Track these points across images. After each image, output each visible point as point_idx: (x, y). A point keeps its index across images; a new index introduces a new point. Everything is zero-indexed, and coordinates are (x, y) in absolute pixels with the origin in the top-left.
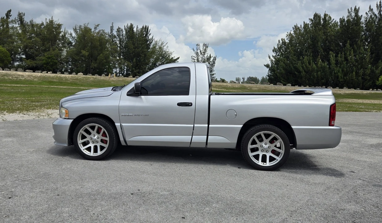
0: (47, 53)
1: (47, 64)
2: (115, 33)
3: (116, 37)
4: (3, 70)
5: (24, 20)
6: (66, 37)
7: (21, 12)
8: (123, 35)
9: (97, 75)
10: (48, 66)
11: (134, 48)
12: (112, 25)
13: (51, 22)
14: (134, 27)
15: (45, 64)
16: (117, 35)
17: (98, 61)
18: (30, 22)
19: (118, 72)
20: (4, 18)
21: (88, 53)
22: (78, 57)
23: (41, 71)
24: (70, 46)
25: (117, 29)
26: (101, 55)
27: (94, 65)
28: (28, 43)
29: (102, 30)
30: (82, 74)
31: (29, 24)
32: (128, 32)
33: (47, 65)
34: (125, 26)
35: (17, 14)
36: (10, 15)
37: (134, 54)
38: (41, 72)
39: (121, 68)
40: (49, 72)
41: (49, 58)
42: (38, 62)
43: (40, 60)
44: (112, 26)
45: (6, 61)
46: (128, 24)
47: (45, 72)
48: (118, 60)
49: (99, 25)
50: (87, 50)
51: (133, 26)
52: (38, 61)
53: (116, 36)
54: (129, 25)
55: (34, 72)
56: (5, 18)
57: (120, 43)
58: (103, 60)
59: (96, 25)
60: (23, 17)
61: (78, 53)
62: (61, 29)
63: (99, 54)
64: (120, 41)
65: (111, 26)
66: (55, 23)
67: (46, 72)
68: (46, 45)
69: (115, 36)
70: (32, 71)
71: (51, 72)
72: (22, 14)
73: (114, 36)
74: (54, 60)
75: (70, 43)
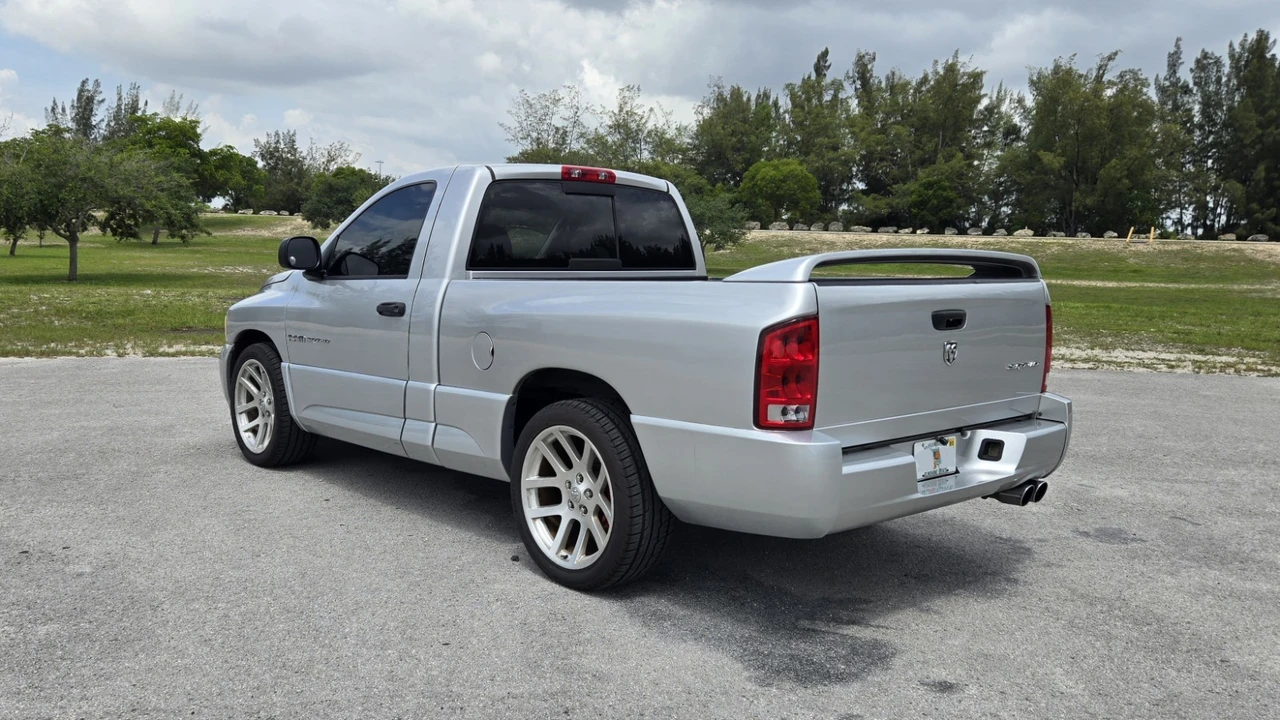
0: (927, 170)
1: (921, 204)
2: (1185, 75)
3: (1191, 91)
4: (791, 229)
5: (871, 76)
6: (999, 113)
7: (863, 53)
8: (1219, 80)
9: (1084, 234)
10: (924, 212)
11: (1260, 125)
12: (1177, 46)
13: (951, 69)
14: (1275, 42)
15: (915, 204)
16: (1195, 84)
17: (1099, 185)
18: (888, 78)
19: (1187, 219)
20: (809, 77)
21: (1064, 159)
22: (1029, 177)
23: (895, 228)
24: (1013, 140)
25: (1198, 61)
26: (1114, 162)
27: (1084, 199)
28: (873, 144)
29: (1130, 71)
30: (1031, 232)
31: (883, 85)
32: (1246, 66)
33: (922, 210)
34: (1231, 45)
35: (854, 58)
36: (827, 64)
37: (1258, 147)
38: (896, 232)
39: (1202, 207)
40: (918, 232)
41: (929, 186)
42: (897, 201)
43: (905, 194)
44: (1176, 53)
45: (803, 203)
46: (1246, 35)
47: (907, 230)
48: (1190, 177)
49: (1116, 54)
50: (1060, 151)
51: (1267, 38)
52: (898, 198)
53: (1191, 85)
54: (1252, 36)
55: (875, 231)
56: (813, 77)
57: (1203, 112)
58: (1119, 180)
59: (1106, 55)
60: (869, 67)
61: (1032, 163)
62: (982, 87)
63: (1105, 160)
64: (1206, 104)
65: (1172, 50)
66: (962, 70)
67: (911, 229)
68: (925, 145)
69: (1188, 86)
70: (869, 229)
71: (927, 231)
72: (867, 57)
73: (1182, 87)
74: (945, 190)
75: (1013, 131)
